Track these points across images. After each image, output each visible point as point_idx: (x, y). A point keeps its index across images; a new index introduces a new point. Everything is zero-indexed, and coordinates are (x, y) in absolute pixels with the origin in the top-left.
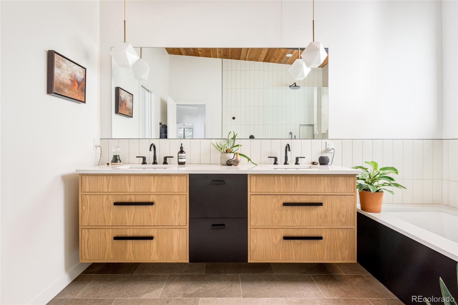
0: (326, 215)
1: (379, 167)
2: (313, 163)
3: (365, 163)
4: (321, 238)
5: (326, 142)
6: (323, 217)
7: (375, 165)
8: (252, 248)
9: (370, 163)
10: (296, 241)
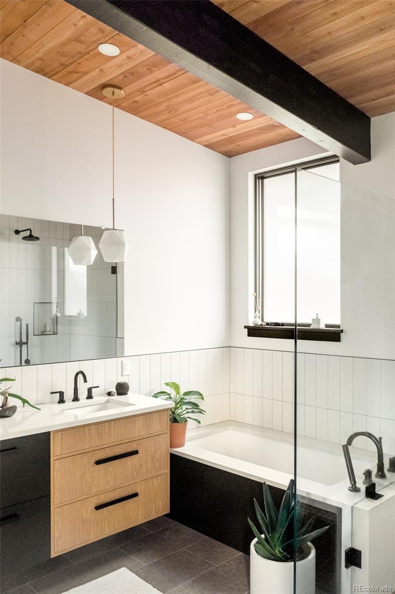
0: (141, 465)
1: (182, 391)
2: (109, 394)
3: (165, 385)
4: (136, 495)
5: (122, 362)
6: (138, 467)
7: (176, 387)
8: (57, 535)
9: (171, 384)
10: (110, 507)
